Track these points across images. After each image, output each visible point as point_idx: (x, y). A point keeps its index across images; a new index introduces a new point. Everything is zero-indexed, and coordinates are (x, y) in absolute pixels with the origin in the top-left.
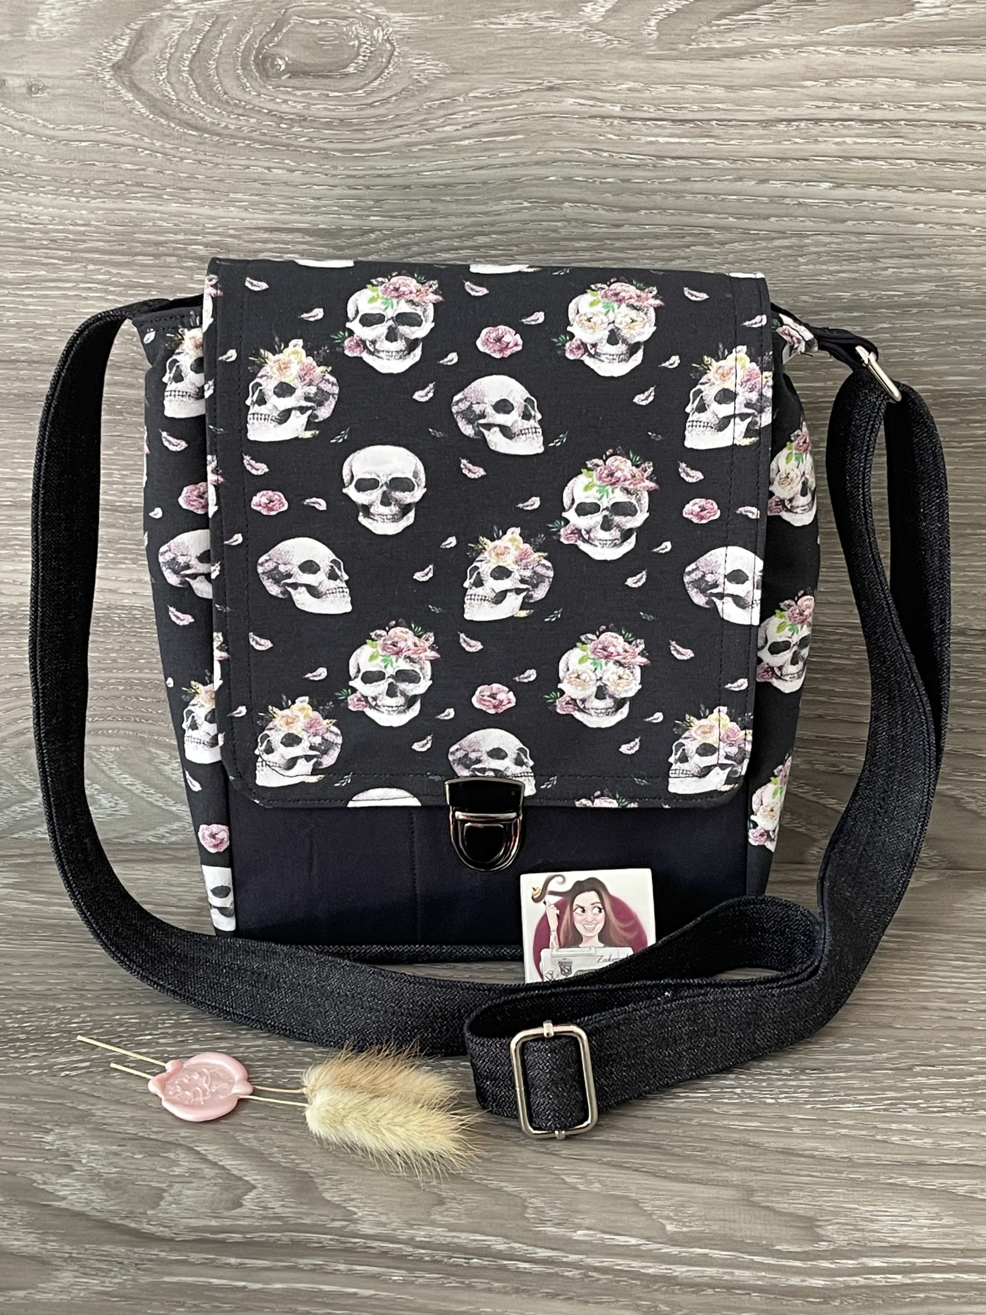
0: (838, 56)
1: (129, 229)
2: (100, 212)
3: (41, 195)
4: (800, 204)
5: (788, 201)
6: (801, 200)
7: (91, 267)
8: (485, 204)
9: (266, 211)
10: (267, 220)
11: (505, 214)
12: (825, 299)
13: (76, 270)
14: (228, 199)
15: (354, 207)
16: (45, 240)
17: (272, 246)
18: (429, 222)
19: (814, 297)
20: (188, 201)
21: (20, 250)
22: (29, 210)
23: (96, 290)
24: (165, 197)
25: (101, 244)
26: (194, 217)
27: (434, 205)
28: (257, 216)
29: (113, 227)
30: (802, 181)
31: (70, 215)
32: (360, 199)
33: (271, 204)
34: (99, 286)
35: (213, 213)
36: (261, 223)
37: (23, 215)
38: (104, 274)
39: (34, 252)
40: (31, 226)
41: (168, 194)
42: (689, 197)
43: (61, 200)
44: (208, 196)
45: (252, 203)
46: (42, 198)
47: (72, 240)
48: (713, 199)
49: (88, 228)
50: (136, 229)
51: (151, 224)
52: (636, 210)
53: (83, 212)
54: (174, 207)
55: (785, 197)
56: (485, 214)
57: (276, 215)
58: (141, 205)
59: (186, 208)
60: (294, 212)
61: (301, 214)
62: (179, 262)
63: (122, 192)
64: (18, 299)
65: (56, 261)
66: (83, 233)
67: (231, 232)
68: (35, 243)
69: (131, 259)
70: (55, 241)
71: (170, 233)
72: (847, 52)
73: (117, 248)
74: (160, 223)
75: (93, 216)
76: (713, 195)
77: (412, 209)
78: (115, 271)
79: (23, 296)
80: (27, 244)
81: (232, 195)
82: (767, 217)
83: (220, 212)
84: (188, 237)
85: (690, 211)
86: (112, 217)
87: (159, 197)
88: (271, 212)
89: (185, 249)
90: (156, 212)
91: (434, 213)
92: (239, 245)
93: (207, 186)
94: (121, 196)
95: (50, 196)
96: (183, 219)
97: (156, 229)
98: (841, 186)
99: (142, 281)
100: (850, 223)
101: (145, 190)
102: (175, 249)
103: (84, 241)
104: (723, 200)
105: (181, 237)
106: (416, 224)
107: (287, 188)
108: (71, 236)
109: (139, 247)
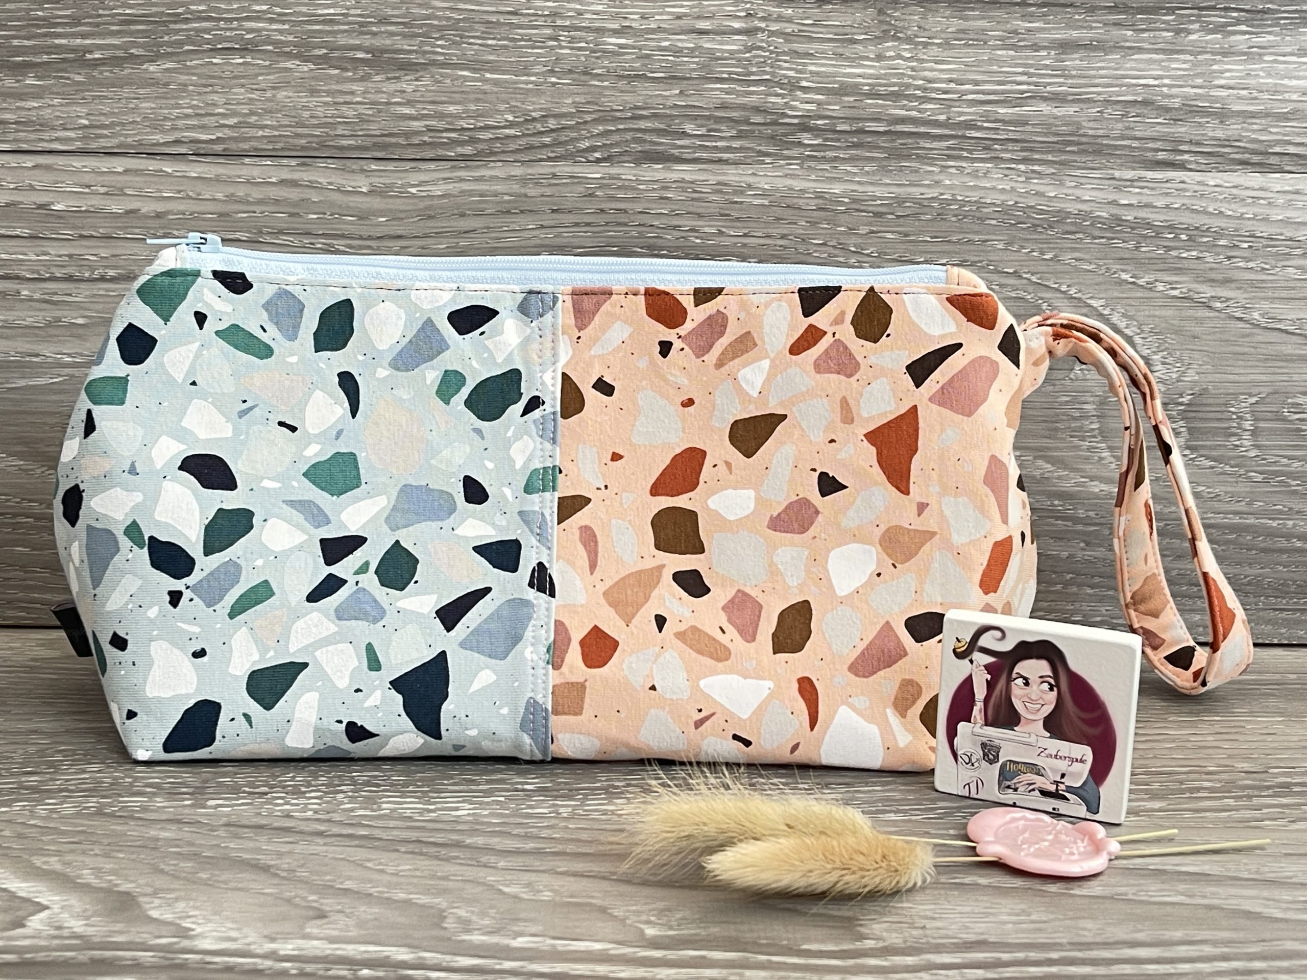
0: (48, 351)
1: (893, 163)
2: (927, 182)
3: (999, 202)
4: (88, 187)
5: (102, 190)
6: (87, 190)
7: (942, 117)
8: (463, 192)
9: (726, 185)
10: (725, 174)
11: (438, 180)
12: (55, 77)
13: (961, 114)
14: (771, 198)
15: (619, 188)
16: (996, 150)
17: (719, 144)
18: (530, 171)
19: (68, 78)
20: (819, 196)
21: (1028, 138)
22: (1013, 184)
23: (938, 89)
24: (846, 200)
25: (928, 145)
26: (813, 177)
27: (523, 191)
28: (737, 179)
29: (912, 164)
30: (86, 211)
31: (966, 179)
32: (612, 198)
33: (719, 192)
34: (934, 95)
35: (789, 182)
36: (731, 170)
37: (1023, 179)
38: (926, 110)
39: (1011, 136)
40: (1013, 166)
41: (842, 203)
42: (220, 196)
43: (974, 196)
44: (795, 201)
45: (740, 192)
46: (998, 198)
47: (962, 149)
48: (191, 194)
49: (944, 163)
50: (885, 163)
51: (866, 169)
52: (282, 182)
53: (948, 182)
54: (837, 189)
55: (106, 194)
56: (462, 180)
57: (713, 179)
58: (879, 191)
59: (821, 187)
60: (692, 182)
61: (683, 181)
62: (834, 124)
63: (900, 206)
64: (1034, 79)
65: (985, 125)
66: (950, 157)
67: (768, 160)
68: (1010, 146)
69: (892, 128)
70: (985, 149)
71: (844, 159)
72: (37, 355)
73: (910, 141)
74: (855, 170)
75: (937, 178)
76: (191, 198)
77: (550, 185)
78: (914, 113)
79: (1029, 84)
80: (1020, 145)
81: (766, 202)
82: (126, 171)
83: (781, 183)
84: (822, 154)
85: (218, 180)
86: (914, 177)
87: (854, 201)
88: (719, 183)
89: (826, 140)
90: (859, 183)
91: (524, 181)
92: (760, 145)
93: (797, 212)
94: (900, 201)
95: (989, 201)
96: (827, 175)
97: (859, 163)
98: (41, 207)
99: (880, 102)
100: (29, 164)
101: (871, 209)
102: (838, 140)
103: (949, 148)
104: (179, 192)
105: (830, 154)
106: (545, 168)
107: (699, 210)
108: (965, 154)
109: (882, 142)
